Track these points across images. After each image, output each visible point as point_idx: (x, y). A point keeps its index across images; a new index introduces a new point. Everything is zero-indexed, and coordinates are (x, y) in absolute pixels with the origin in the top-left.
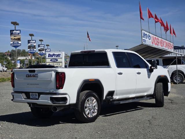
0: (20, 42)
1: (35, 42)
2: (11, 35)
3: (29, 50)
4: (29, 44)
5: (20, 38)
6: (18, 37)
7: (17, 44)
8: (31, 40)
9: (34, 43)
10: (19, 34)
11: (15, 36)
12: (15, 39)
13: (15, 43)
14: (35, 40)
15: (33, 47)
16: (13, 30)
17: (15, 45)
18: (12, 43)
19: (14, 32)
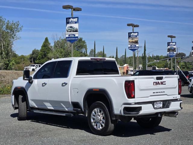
0: (137, 46)
1: (176, 44)
2: (129, 38)
3: (168, 53)
4: (169, 47)
5: (138, 41)
6: (135, 40)
7: (134, 47)
8: (170, 43)
9: (174, 45)
10: (136, 36)
11: (132, 39)
12: (132, 42)
13: (132, 46)
14: (176, 42)
15: (172, 50)
16: (131, 33)
17: (132, 48)
18: (130, 46)
19: (132, 34)
